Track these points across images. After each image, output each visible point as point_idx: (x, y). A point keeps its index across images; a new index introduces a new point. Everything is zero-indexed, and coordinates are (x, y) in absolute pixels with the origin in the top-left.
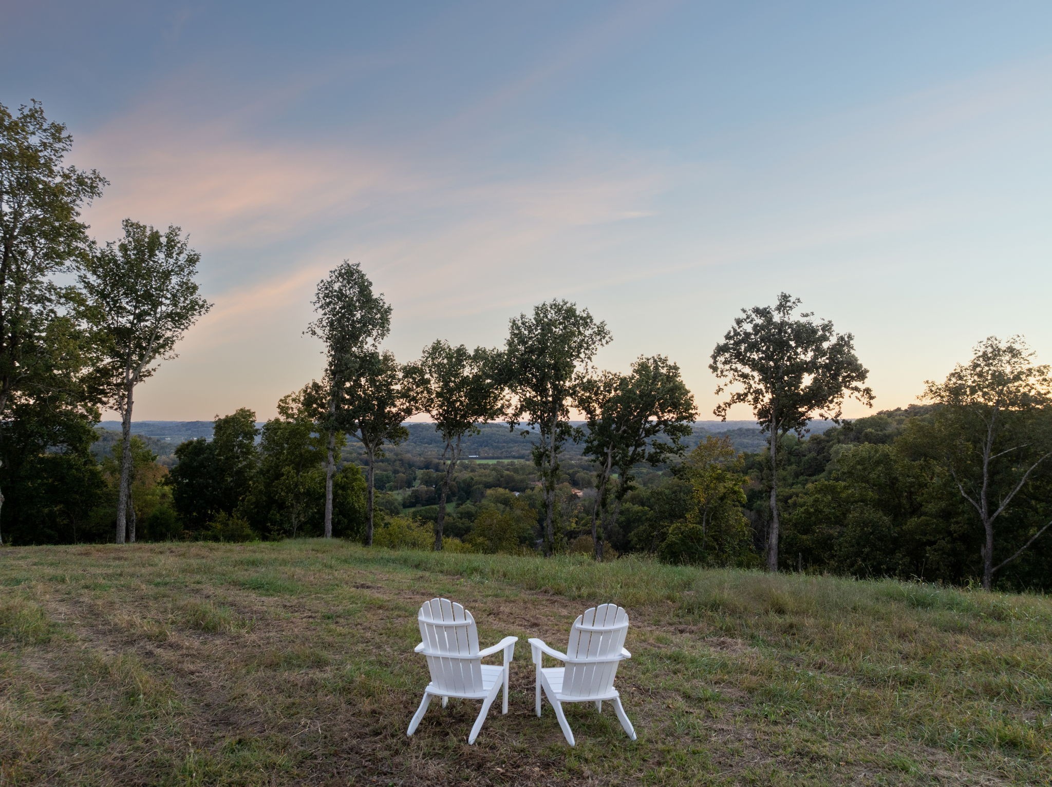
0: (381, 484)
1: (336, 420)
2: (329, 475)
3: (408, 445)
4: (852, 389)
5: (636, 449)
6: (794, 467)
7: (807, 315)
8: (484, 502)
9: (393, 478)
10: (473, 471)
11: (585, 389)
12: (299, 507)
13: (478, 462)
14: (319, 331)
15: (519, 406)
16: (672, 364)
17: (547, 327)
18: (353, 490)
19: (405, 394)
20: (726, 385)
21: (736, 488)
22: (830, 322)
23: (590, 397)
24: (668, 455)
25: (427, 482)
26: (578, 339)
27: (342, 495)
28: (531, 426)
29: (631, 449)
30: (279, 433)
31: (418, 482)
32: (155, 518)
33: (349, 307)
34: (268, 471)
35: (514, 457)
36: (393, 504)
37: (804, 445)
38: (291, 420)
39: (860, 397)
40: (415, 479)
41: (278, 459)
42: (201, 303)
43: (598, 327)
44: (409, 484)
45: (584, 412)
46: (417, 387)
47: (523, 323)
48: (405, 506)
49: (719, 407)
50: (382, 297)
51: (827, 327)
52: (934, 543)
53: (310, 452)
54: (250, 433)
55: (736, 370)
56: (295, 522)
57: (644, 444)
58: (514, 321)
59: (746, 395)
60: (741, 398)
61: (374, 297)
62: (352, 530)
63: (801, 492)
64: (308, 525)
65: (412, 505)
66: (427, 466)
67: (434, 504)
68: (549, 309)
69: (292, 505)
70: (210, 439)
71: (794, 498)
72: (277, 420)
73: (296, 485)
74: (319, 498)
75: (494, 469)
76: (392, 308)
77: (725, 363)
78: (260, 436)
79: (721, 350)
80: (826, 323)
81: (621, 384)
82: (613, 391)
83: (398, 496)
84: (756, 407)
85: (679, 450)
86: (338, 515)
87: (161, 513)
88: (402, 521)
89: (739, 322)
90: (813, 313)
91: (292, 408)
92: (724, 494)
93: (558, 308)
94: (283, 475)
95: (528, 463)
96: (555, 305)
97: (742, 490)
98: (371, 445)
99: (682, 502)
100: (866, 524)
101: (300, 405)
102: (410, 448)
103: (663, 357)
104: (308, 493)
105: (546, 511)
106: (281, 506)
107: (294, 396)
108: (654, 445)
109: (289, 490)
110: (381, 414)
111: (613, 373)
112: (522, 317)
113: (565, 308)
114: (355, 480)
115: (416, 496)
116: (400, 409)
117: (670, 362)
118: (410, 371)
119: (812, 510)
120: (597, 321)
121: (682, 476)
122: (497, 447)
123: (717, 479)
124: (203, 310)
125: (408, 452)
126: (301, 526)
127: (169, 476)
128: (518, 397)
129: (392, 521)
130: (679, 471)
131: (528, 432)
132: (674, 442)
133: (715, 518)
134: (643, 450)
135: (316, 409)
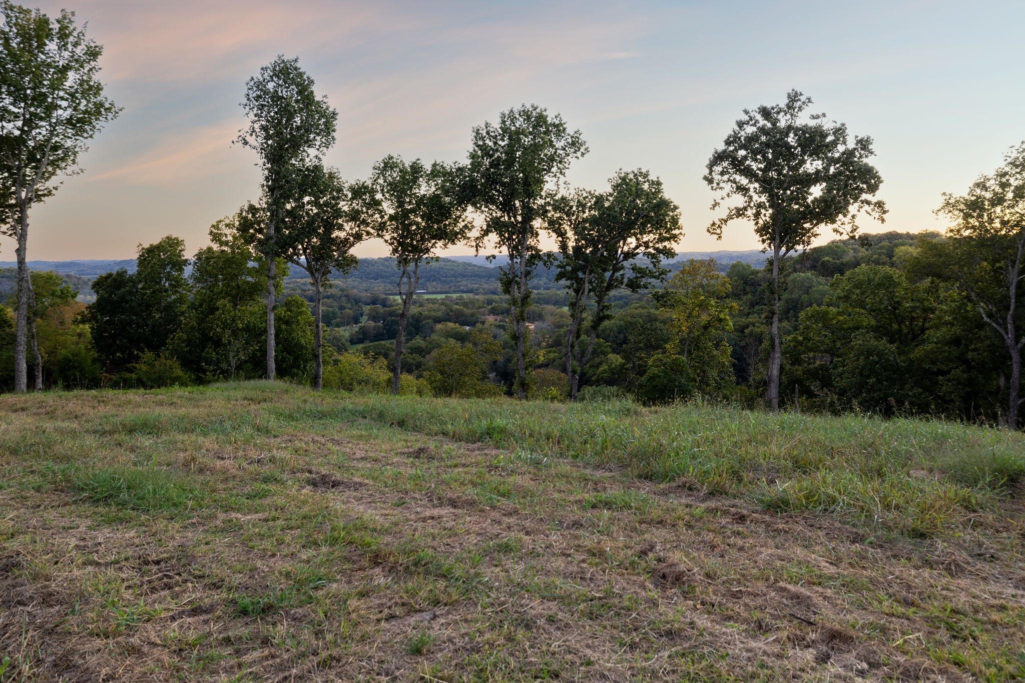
0: (328, 320)
1: (276, 243)
2: (270, 307)
3: (354, 281)
4: (862, 202)
5: (613, 274)
6: (749, 296)
7: (817, 117)
8: (434, 337)
9: (339, 314)
10: (421, 305)
11: (556, 208)
12: (238, 344)
13: (426, 297)
14: (251, 140)
15: (485, 227)
16: (655, 179)
17: (514, 137)
18: (298, 323)
19: (354, 216)
20: (722, 199)
21: (722, 316)
22: (843, 125)
23: (560, 218)
24: (649, 280)
25: (374, 317)
26: (549, 151)
27: (286, 330)
28: (498, 249)
29: (608, 275)
30: (211, 263)
31: (365, 318)
32: (67, 360)
33: (287, 112)
34: (201, 305)
35: (463, 292)
36: (340, 340)
37: (759, 275)
38: (226, 249)
39: (870, 211)
40: (362, 315)
41: (212, 291)
42: (107, 105)
43: (572, 137)
44: (357, 321)
45: (554, 235)
46: (368, 209)
47: (488, 133)
48: (353, 342)
49: (714, 224)
50: (325, 100)
51: (840, 132)
52: (948, 372)
53: (248, 283)
54: (180, 265)
55: (734, 182)
56: (233, 362)
57: (623, 268)
58: (478, 130)
59: (745, 209)
60: (740, 212)
61: (317, 99)
62: (298, 367)
63: (758, 322)
64: (248, 364)
65: (360, 341)
66: (374, 301)
67: (383, 340)
68: (517, 116)
69: (230, 342)
70: (132, 270)
71: (751, 328)
72: (210, 249)
73: (234, 321)
74: (260, 335)
75: (443, 304)
76: (337, 111)
77: (722, 173)
78: (191, 267)
79: (719, 158)
80: (838, 126)
81: (596, 203)
82: (587, 211)
83: (345, 332)
84: (757, 223)
85: (660, 274)
86: (282, 352)
87: (73, 355)
88: (352, 358)
89: (741, 124)
90: (824, 115)
91: (226, 235)
92: (709, 322)
93: (526, 115)
94: (218, 309)
95: (477, 297)
96: (524, 111)
97: (728, 317)
98: (317, 275)
99: (659, 332)
100: (869, 353)
101: (235, 231)
102: (356, 284)
103: (644, 171)
104: (247, 329)
105: (516, 344)
106: (218, 343)
107: (227, 221)
108: (633, 269)
109: (225, 326)
110: (327, 240)
111: (588, 190)
112: (487, 125)
113: (534, 114)
114: (301, 313)
115: (363, 332)
116: (348, 234)
117: (653, 177)
118: (358, 192)
119: (801, 338)
120: (570, 130)
121: (665, 302)
122: (445, 282)
123: (700, 306)
124: (110, 116)
125: (354, 288)
126: (240, 365)
127: (86, 312)
128: (483, 216)
129: (341, 358)
130: (663, 296)
131: (494, 257)
132: (655, 266)
133: (698, 348)
134: (622, 275)
135: (253, 235)
